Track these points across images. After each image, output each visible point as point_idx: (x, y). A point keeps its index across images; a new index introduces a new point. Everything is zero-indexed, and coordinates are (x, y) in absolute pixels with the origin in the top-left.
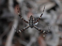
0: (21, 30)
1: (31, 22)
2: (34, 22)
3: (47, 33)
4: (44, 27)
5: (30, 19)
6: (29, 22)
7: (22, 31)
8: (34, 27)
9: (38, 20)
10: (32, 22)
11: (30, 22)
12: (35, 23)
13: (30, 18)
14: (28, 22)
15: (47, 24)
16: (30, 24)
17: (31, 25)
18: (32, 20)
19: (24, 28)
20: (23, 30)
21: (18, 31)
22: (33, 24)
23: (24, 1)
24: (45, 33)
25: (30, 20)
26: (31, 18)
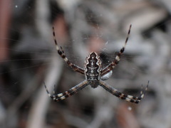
0: (64, 94)
1: (92, 72)
2: (101, 72)
3: (137, 102)
4: (134, 78)
5: (90, 63)
6: (86, 70)
7: (67, 96)
8: (101, 85)
9: (112, 65)
10: (95, 72)
11: (89, 71)
12: (103, 73)
13: (89, 60)
14: (83, 71)
15: (144, 69)
16: (88, 77)
17: (92, 79)
18: (95, 65)
19: (73, 88)
20: (69, 92)
21: (57, 97)
22: (96, 77)
23: (80, 6)
24: (132, 101)
25: (89, 65)
26: (91, 59)
